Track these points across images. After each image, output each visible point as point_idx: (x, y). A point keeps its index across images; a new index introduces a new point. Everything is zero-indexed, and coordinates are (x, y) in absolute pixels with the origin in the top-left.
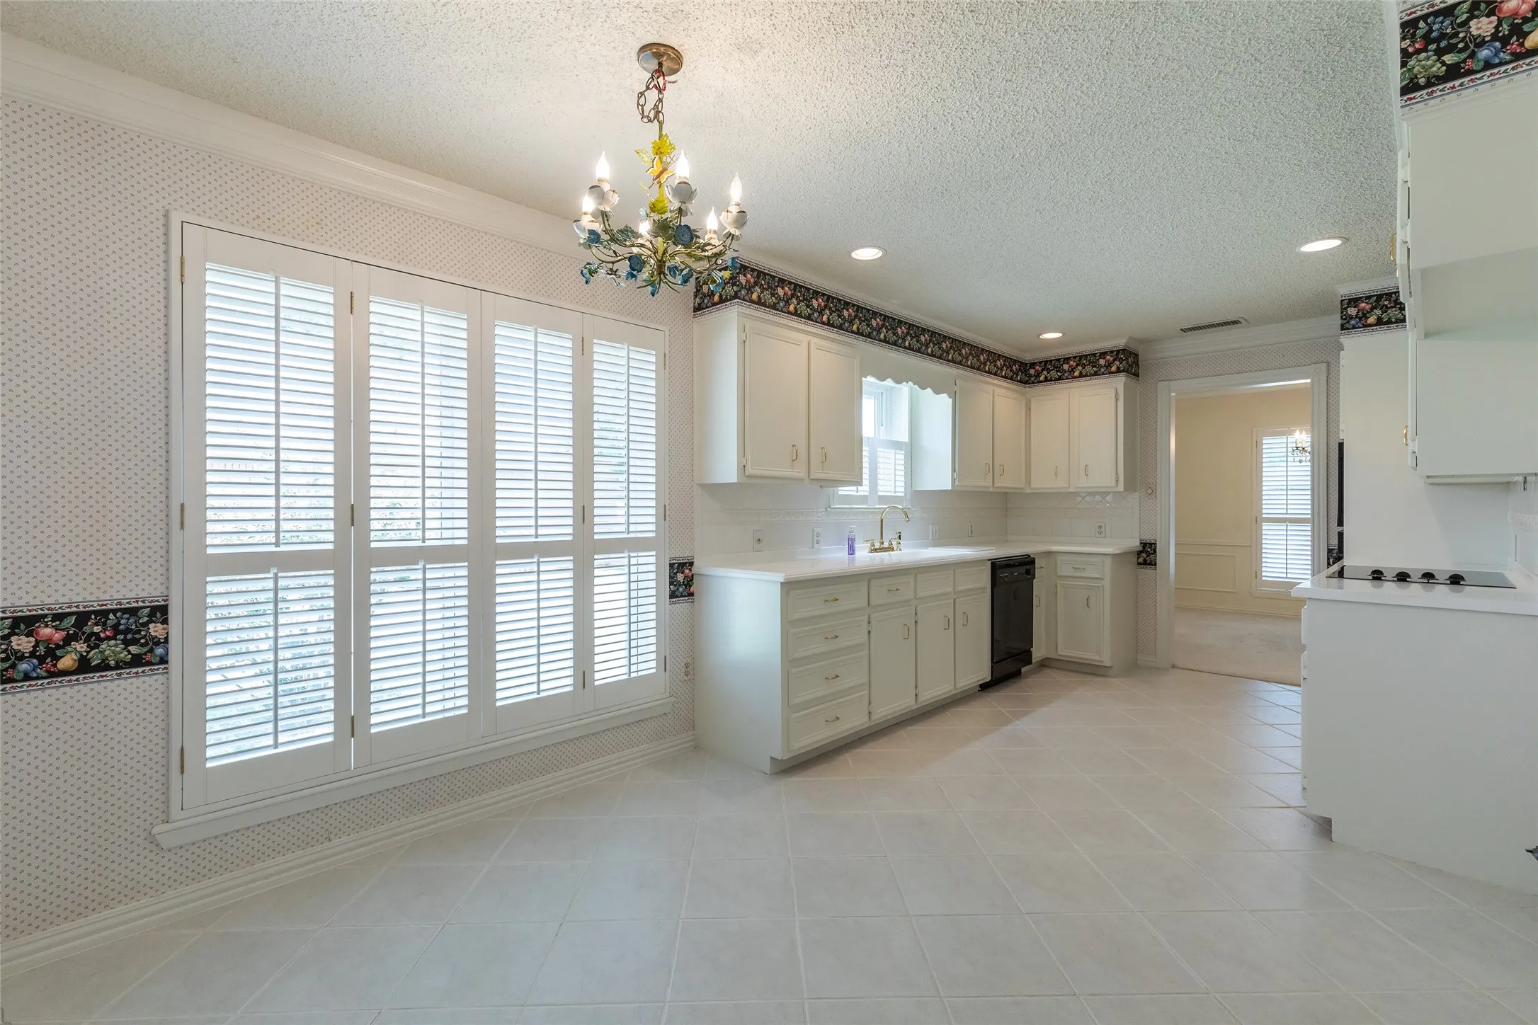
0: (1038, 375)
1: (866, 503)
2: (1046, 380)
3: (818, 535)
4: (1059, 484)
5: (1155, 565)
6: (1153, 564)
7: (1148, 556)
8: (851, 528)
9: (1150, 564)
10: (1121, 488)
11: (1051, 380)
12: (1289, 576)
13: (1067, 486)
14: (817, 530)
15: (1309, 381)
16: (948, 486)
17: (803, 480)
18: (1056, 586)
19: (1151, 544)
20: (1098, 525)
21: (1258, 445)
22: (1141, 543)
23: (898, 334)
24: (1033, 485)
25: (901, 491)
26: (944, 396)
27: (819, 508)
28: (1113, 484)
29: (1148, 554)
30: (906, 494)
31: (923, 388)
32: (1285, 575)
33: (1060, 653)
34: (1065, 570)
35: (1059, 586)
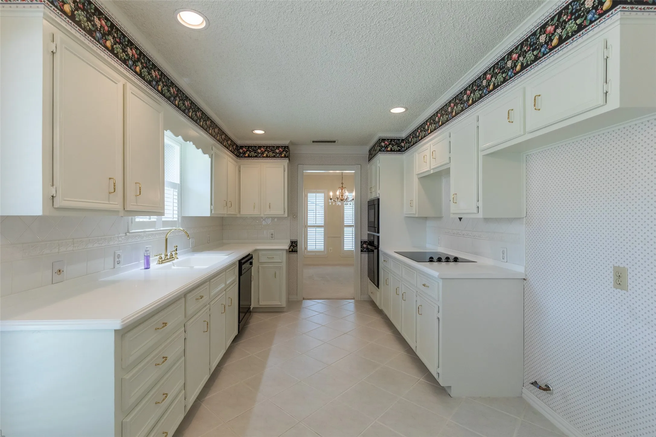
0: (244, 153)
1: (154, 227)
2: (249, 156)
3: (119, 256)
4: (255, 213)
5: (297, 252)
6: (296, 251)
7: (294, 248)
8: (147, 248)
9: (295, 251)
10: (286, 215)
11: (251, 157)
12: (316, 248)
13: (259, 213)
14: (118, 252)
15: (353, 172)
16: (208, 214)
17: (118, 211)
18: (259, 268)
19: (295, 242)
20: (271, 233)
21: (306, 196)
22: (291, 242)
23: (186, 106)
24: (241, 213)
25: (175, 218)
26: (207, 156)
27: (120, 234)
28: (283, 213)
29: (294, 247)
30: (178, 219)
31: (198, 148)
32: (315, 248)
33: (261, 304)
34: (263, 259)
35: (260, 267)
